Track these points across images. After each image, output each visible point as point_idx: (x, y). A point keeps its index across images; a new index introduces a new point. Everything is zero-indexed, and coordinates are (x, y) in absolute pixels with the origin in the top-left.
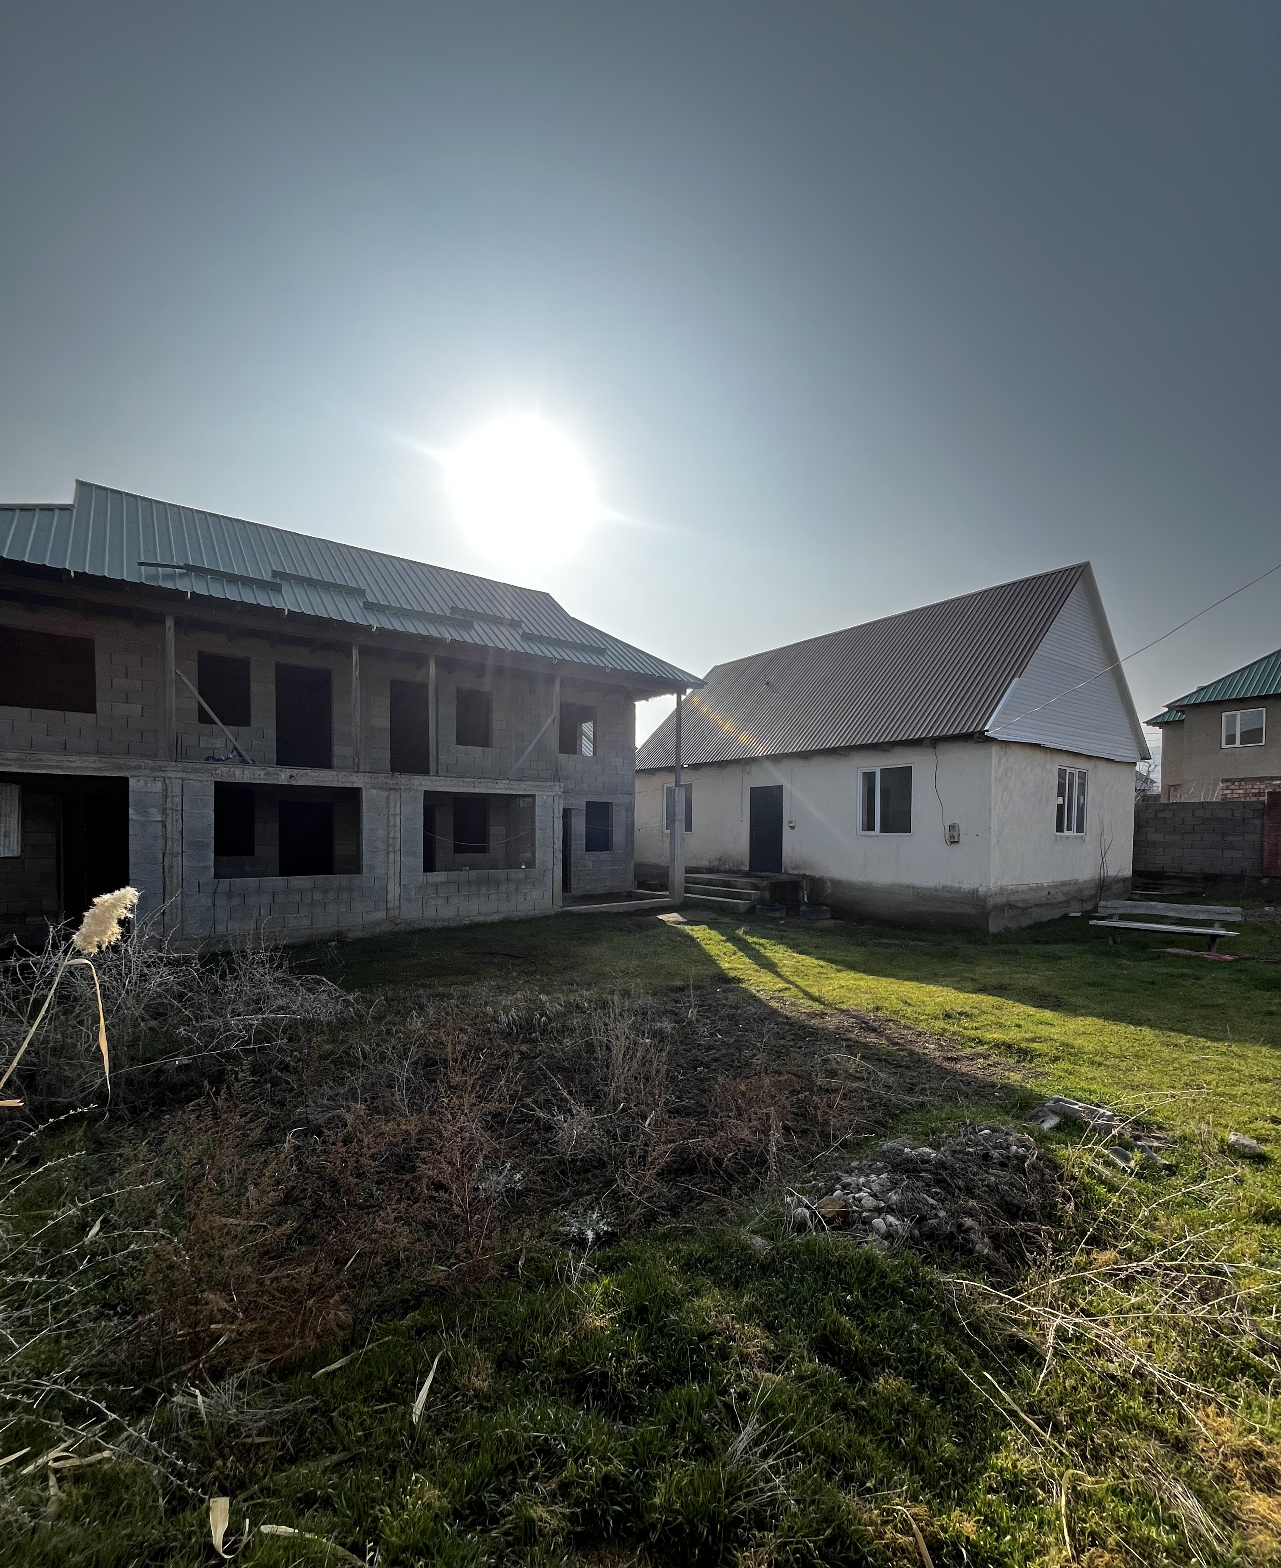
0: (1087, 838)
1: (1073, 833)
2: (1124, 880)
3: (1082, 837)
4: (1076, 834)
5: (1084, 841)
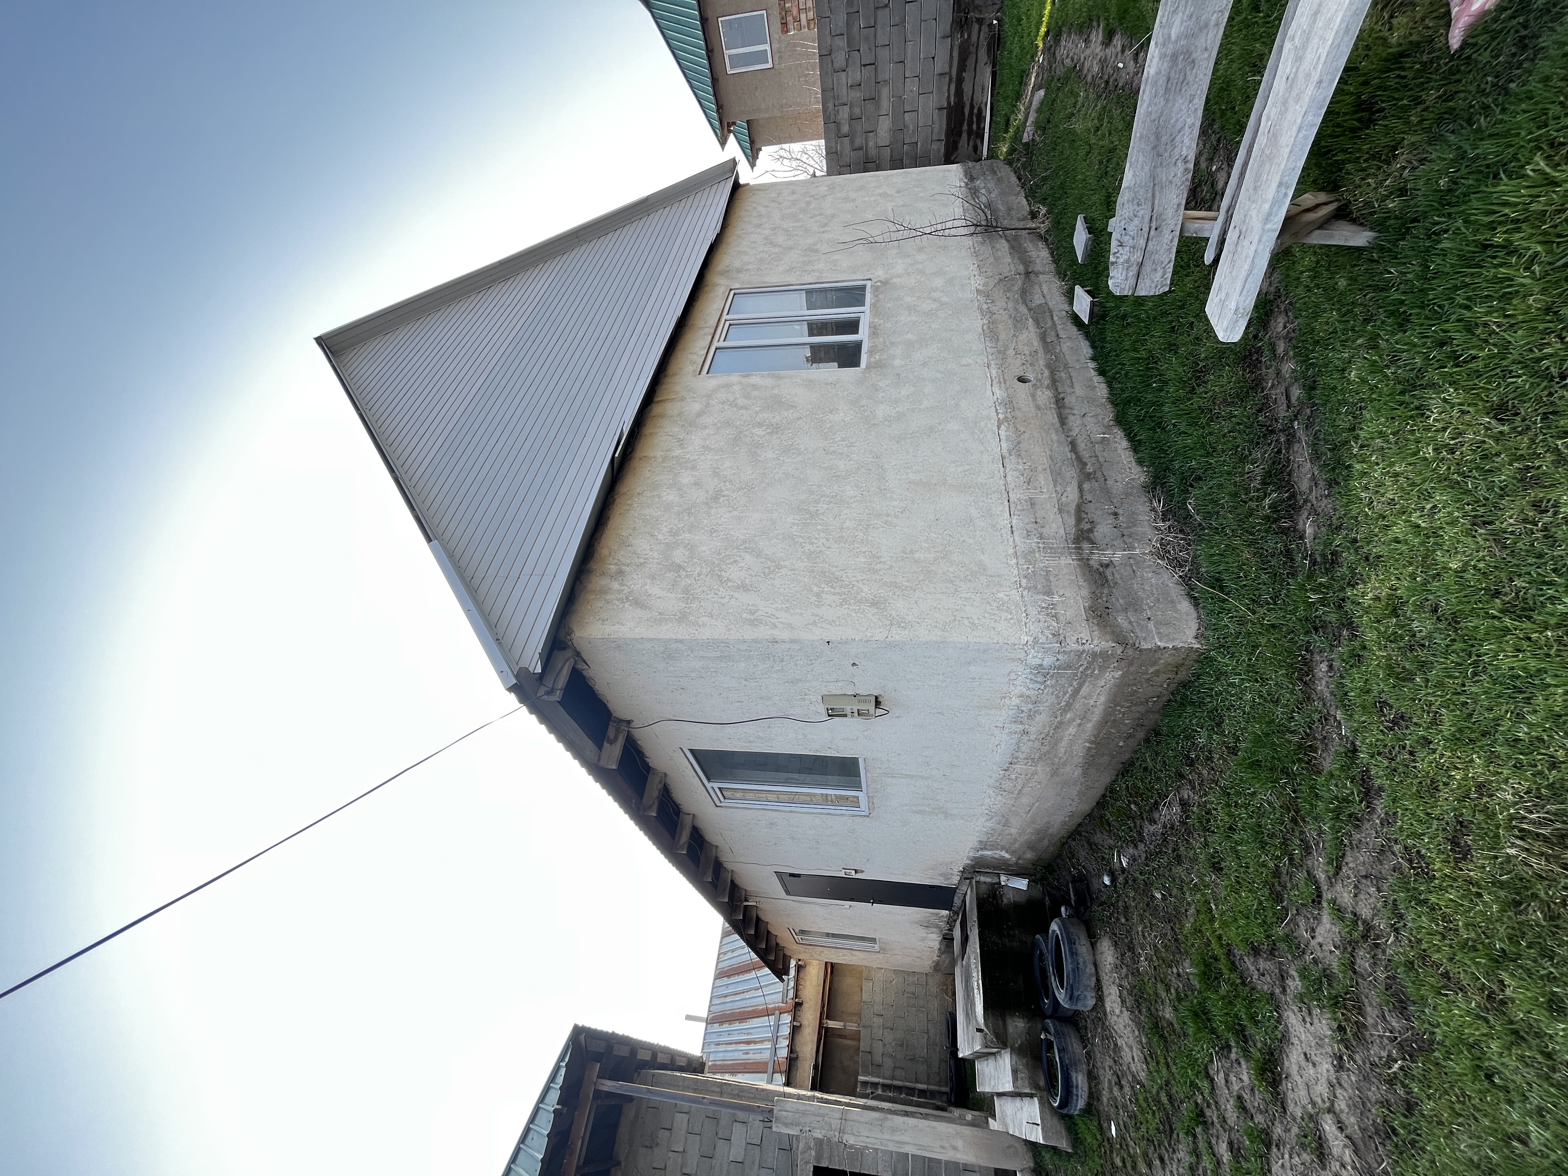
0: (879, 274)
1: (865, 314)
2: (971, 177)
3: (876, 289)
4: (867, 308)
5: (885, 283)
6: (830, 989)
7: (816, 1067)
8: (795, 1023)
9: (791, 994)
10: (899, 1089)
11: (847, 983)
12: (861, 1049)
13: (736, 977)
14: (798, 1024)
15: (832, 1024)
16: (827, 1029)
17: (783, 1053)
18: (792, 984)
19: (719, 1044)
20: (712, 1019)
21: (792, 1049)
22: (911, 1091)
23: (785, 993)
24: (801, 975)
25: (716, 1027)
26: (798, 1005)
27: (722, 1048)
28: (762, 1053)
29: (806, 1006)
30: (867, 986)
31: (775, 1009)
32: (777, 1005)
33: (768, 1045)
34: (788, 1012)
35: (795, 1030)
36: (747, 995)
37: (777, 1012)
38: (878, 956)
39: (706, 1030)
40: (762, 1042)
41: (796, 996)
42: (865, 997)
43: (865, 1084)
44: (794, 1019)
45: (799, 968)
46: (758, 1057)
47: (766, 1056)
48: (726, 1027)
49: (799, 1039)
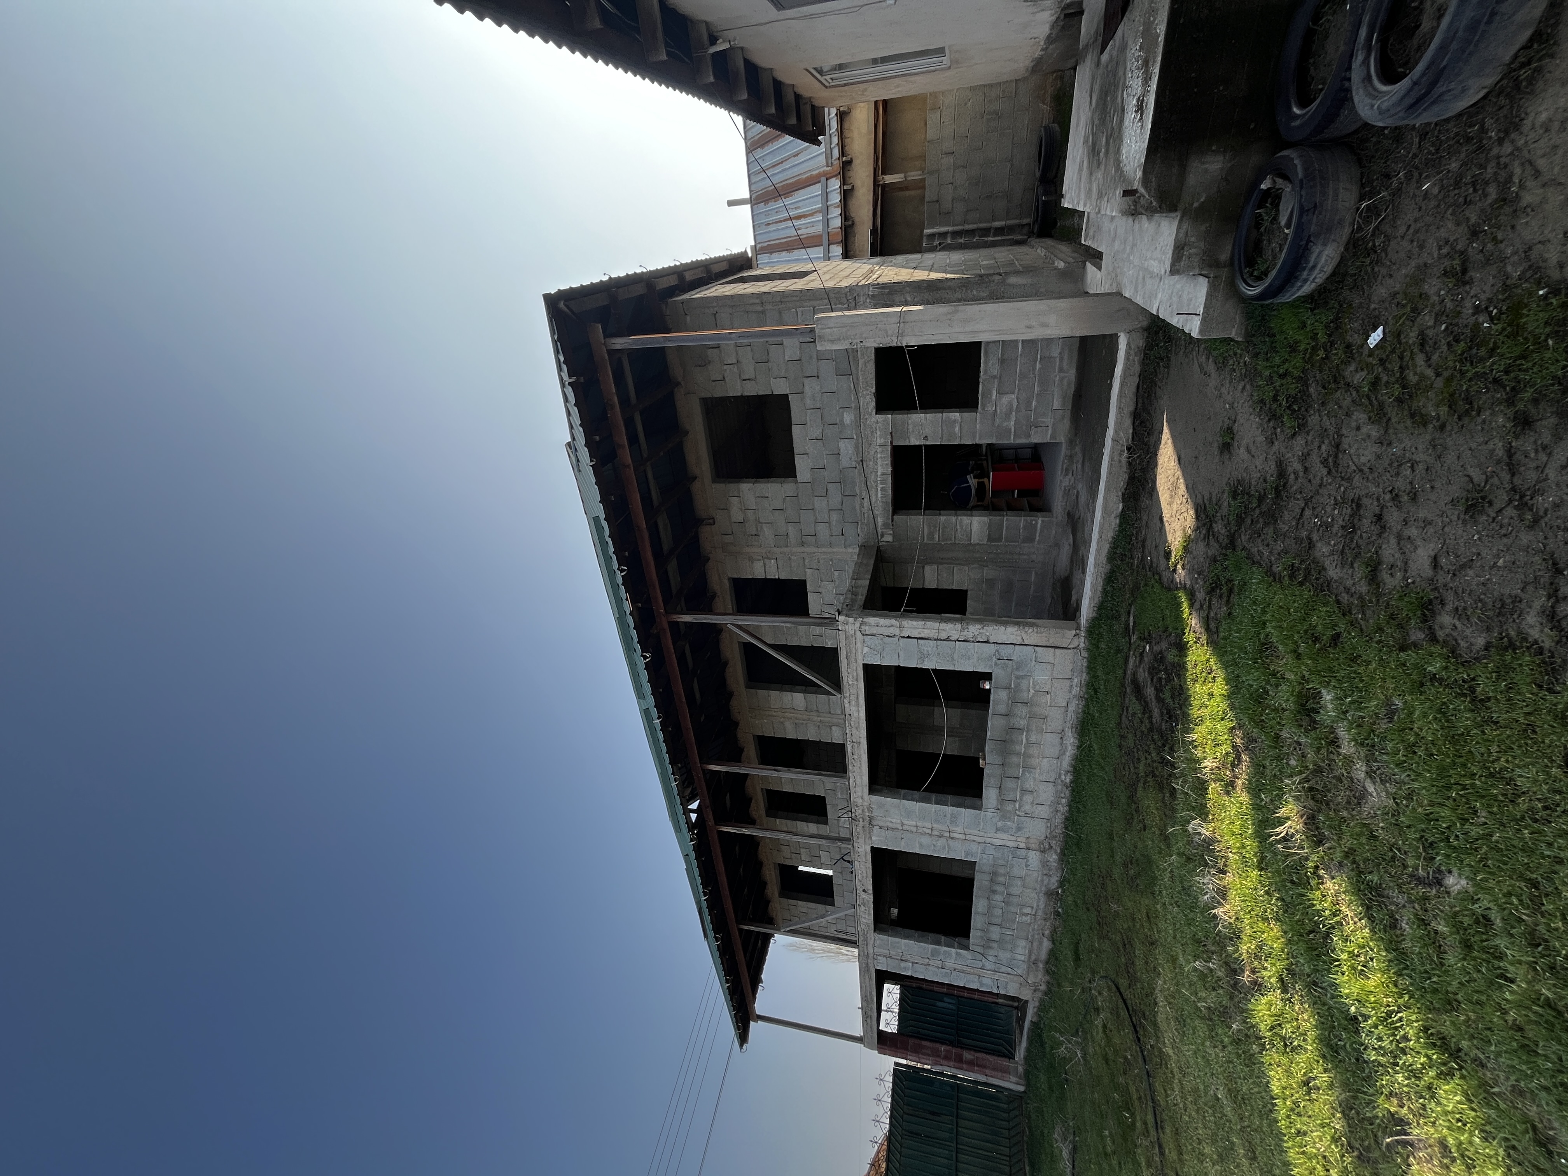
6: (884, 133)
7: (874, 232)
8: (845, 187)
9: (836, 153)
10: (972, 232)
11: (907, 119)
12: (927, 199)
13: (770, 145)
14: (849, 187)
15: (889, 179)
16: (884, 186)
17: (837, 223)
18: (835, 140)
19: (769, 224)
20: (756, 199)
21: (846, 215)
22: (985, 232)
23: (829, 155)
24: (846, 125)
25: (762, 208)
26: (846, 165)
27: (772, 228)
28: (813, 226)
29: (856, 162)
30: (933, 118)
31: (820, 175)
32: (822, 170)
33: (819, 217)
34: (836, 176)
35: (847, 195)
36: (786, 165)
37: (823, 179)
38: (948, 73)
39: (752, 211)
40: (812, 214)
41: (843, 153)
42: (931, 134)
43: (932, 236)
44: (844, 182)
45: (842, 116)
46: (811, 231)
47: (819, 229)
48: (773, 205)
49: (853, 203)
